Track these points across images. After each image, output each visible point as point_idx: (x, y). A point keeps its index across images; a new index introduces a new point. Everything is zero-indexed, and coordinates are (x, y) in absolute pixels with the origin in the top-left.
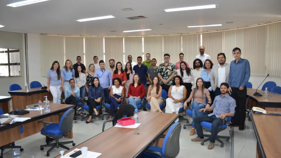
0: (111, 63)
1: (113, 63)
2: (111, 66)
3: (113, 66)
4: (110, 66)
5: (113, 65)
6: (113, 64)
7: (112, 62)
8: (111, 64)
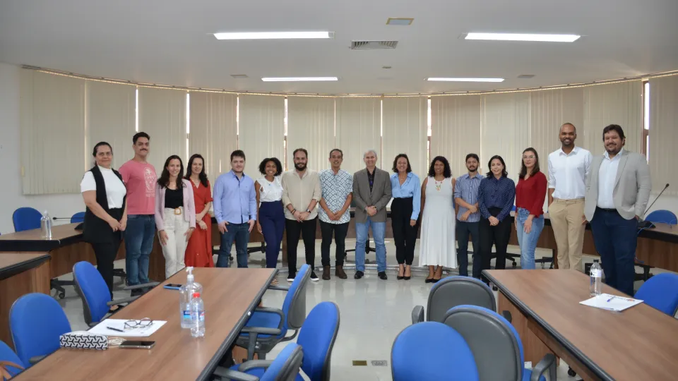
0: (298, 158)
1: (303, 159)
2: (299, 166)
3: (303, 166)
4: (296, 166)
5: (303, 164)
6: (304, 161)
7: (300, 155)
8: (297, 162)
